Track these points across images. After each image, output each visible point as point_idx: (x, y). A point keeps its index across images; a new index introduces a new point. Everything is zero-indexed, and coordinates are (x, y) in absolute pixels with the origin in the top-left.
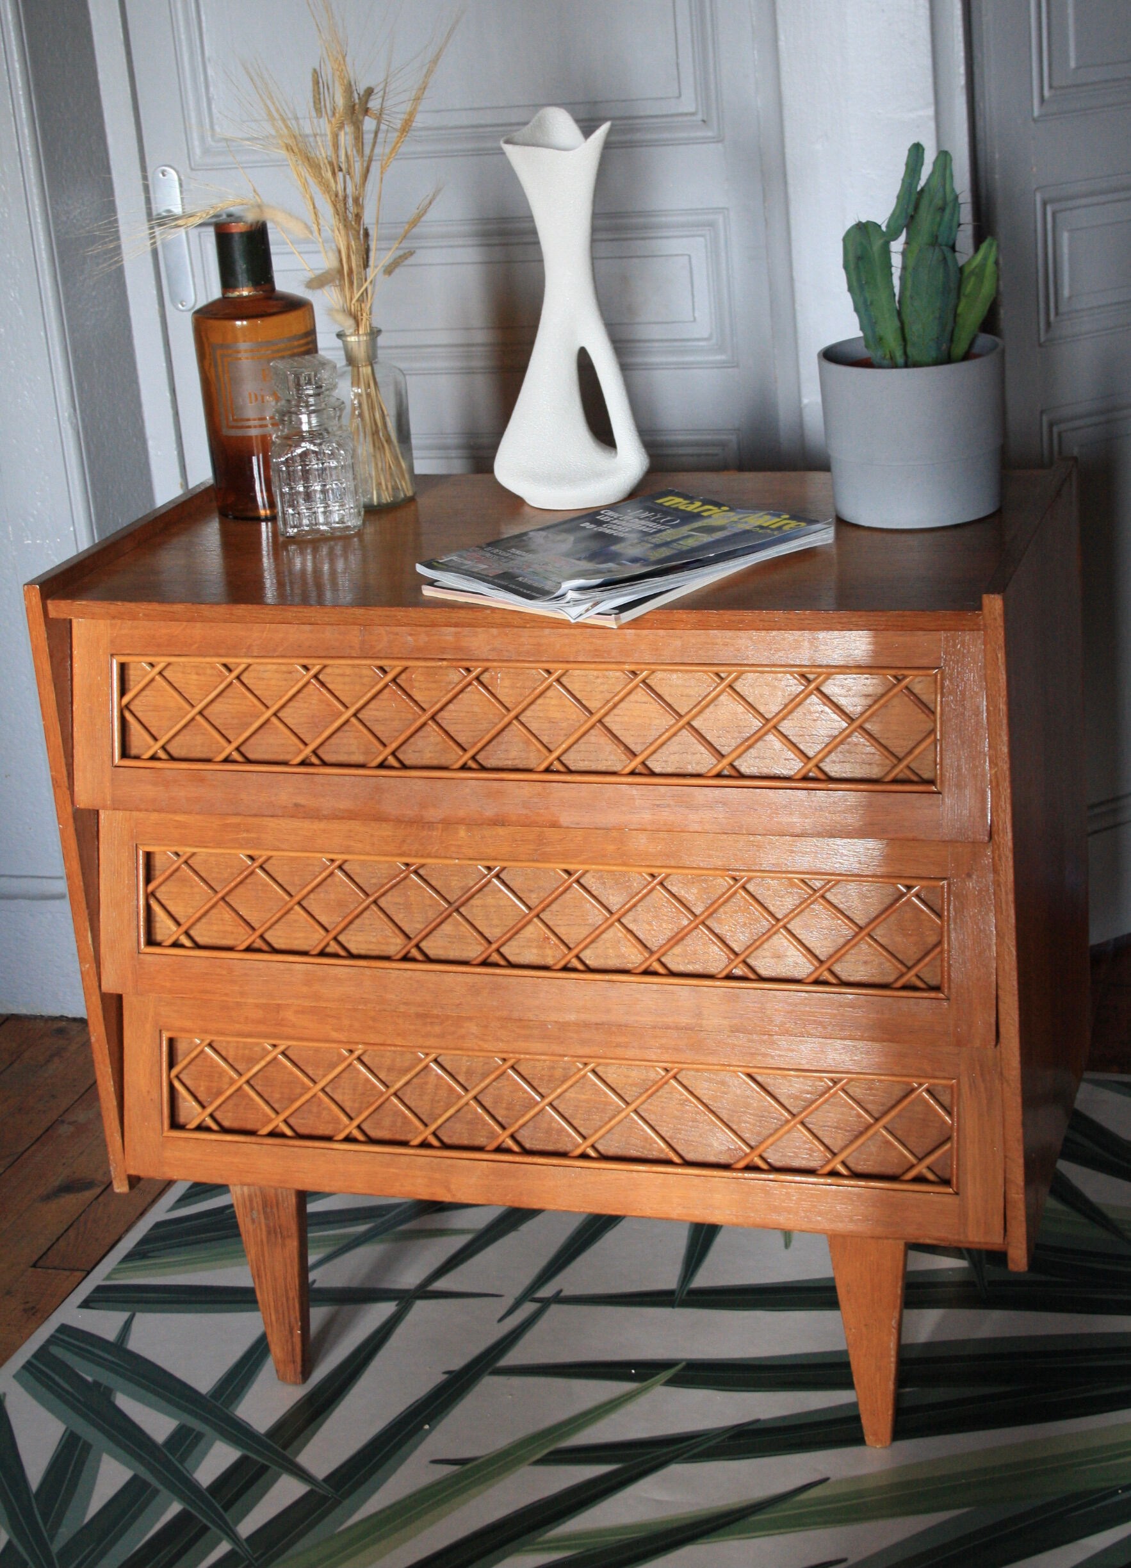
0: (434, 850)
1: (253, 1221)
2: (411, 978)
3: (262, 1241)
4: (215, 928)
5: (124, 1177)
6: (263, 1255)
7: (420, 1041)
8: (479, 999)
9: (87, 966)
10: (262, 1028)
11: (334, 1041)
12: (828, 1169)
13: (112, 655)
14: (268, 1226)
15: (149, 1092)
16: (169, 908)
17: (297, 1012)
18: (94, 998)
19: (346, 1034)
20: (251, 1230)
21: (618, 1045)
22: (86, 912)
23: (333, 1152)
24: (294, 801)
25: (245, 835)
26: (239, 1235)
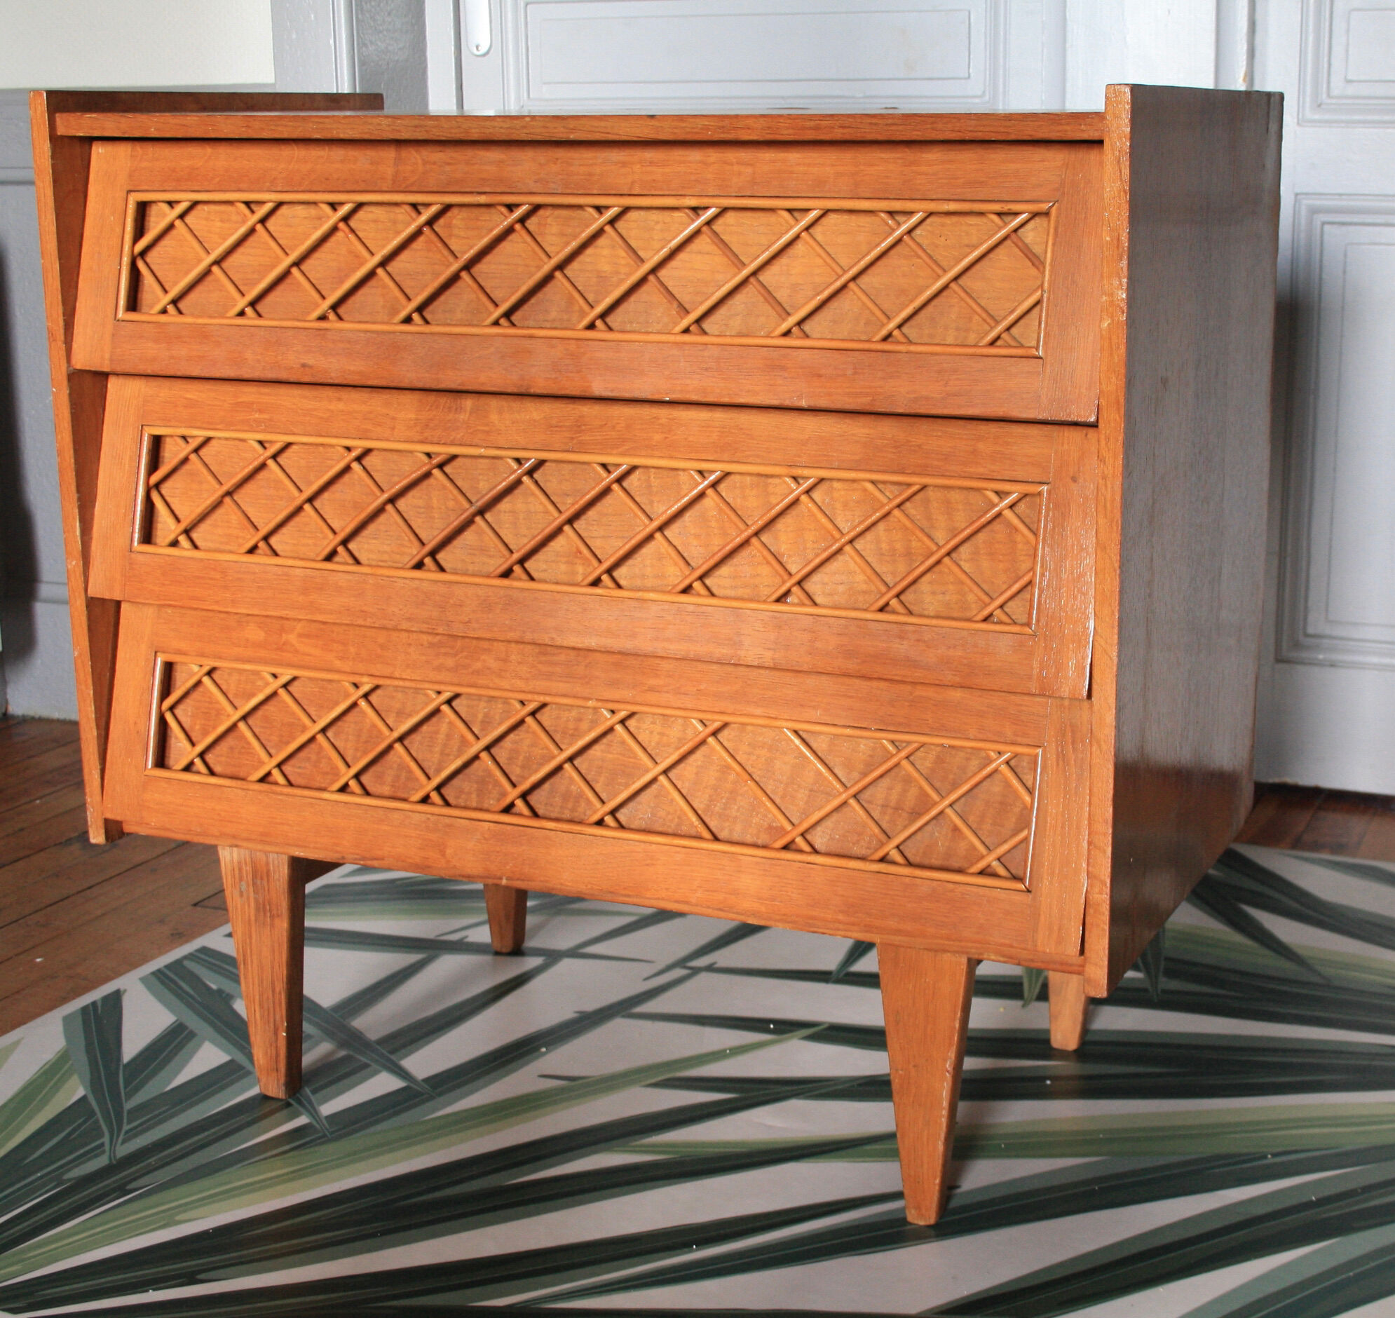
0: (459, 436)
1: (241, 894)
2: (417, 589)
3: (250, 920)
4: (220, 531)
5: (101, 824)
6: (250, 937)
7: (433, 675)
8: (490, 616)
9: (74, 563)
10: (262, 653)
11: (339, 671)
12: (880, 854)
13: (129, 192)
14: (256, 901)
15: (135, 723)
16: (173, 507)
17: (300, 635)
18: (78, 602)
19: (351, 663)
20: (239, 906)
21: (652, 689)
22: (76, 496)
23: (322, 803)
24: (302, 361)
25: (257, 416)
26: (226, 909)
